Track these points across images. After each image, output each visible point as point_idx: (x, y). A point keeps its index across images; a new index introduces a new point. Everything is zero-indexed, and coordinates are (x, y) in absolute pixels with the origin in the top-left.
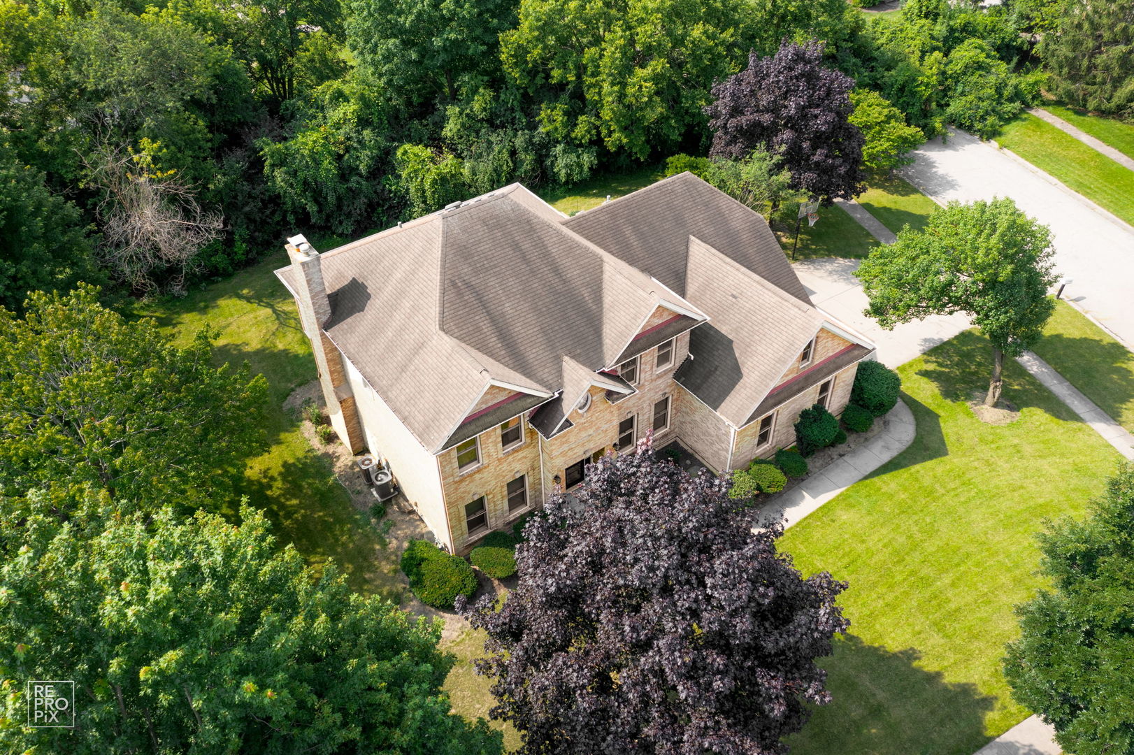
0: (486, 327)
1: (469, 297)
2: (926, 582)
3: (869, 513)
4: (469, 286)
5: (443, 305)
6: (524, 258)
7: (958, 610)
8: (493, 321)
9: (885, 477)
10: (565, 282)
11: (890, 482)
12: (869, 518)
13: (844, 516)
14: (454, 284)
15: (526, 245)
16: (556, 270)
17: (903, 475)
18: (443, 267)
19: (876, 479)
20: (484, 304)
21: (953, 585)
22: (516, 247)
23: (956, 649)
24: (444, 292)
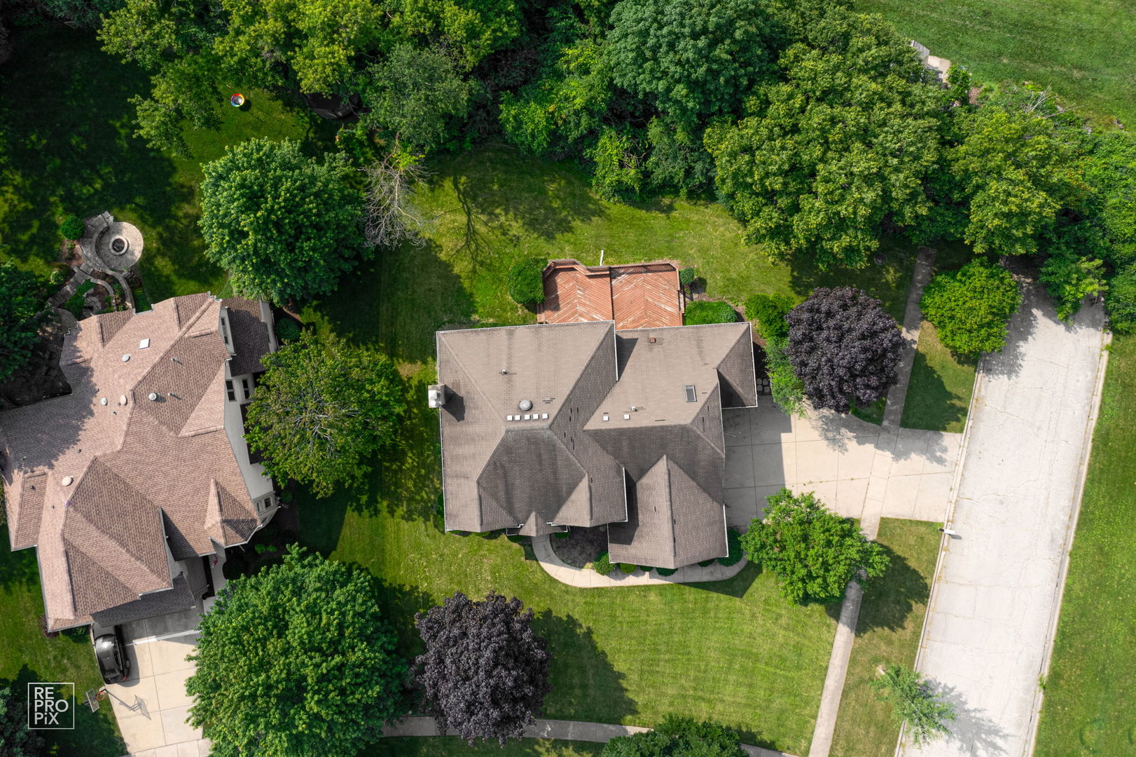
0: (501, 487)
1: (500, 471)
2: (657, 651)
3: (665, 604)
4: (503, 467)
5: (484, 471)
6: (540, 463)
7: (658, 672)
8: (506, 484)
9: (693, 589)
10: (556, 479)
11: (692, 595)
12: (663, 606)
13: (653, 597)
14: (495, 463)
15: (545, 457)
16: (555, 473)
17: (703, 594)
18: (494, 454)
19: (687, 588)
20: (505, 476)
21: (667, 661)
22: (539, 456)
23: (638, 686)
24: (488, 465)
